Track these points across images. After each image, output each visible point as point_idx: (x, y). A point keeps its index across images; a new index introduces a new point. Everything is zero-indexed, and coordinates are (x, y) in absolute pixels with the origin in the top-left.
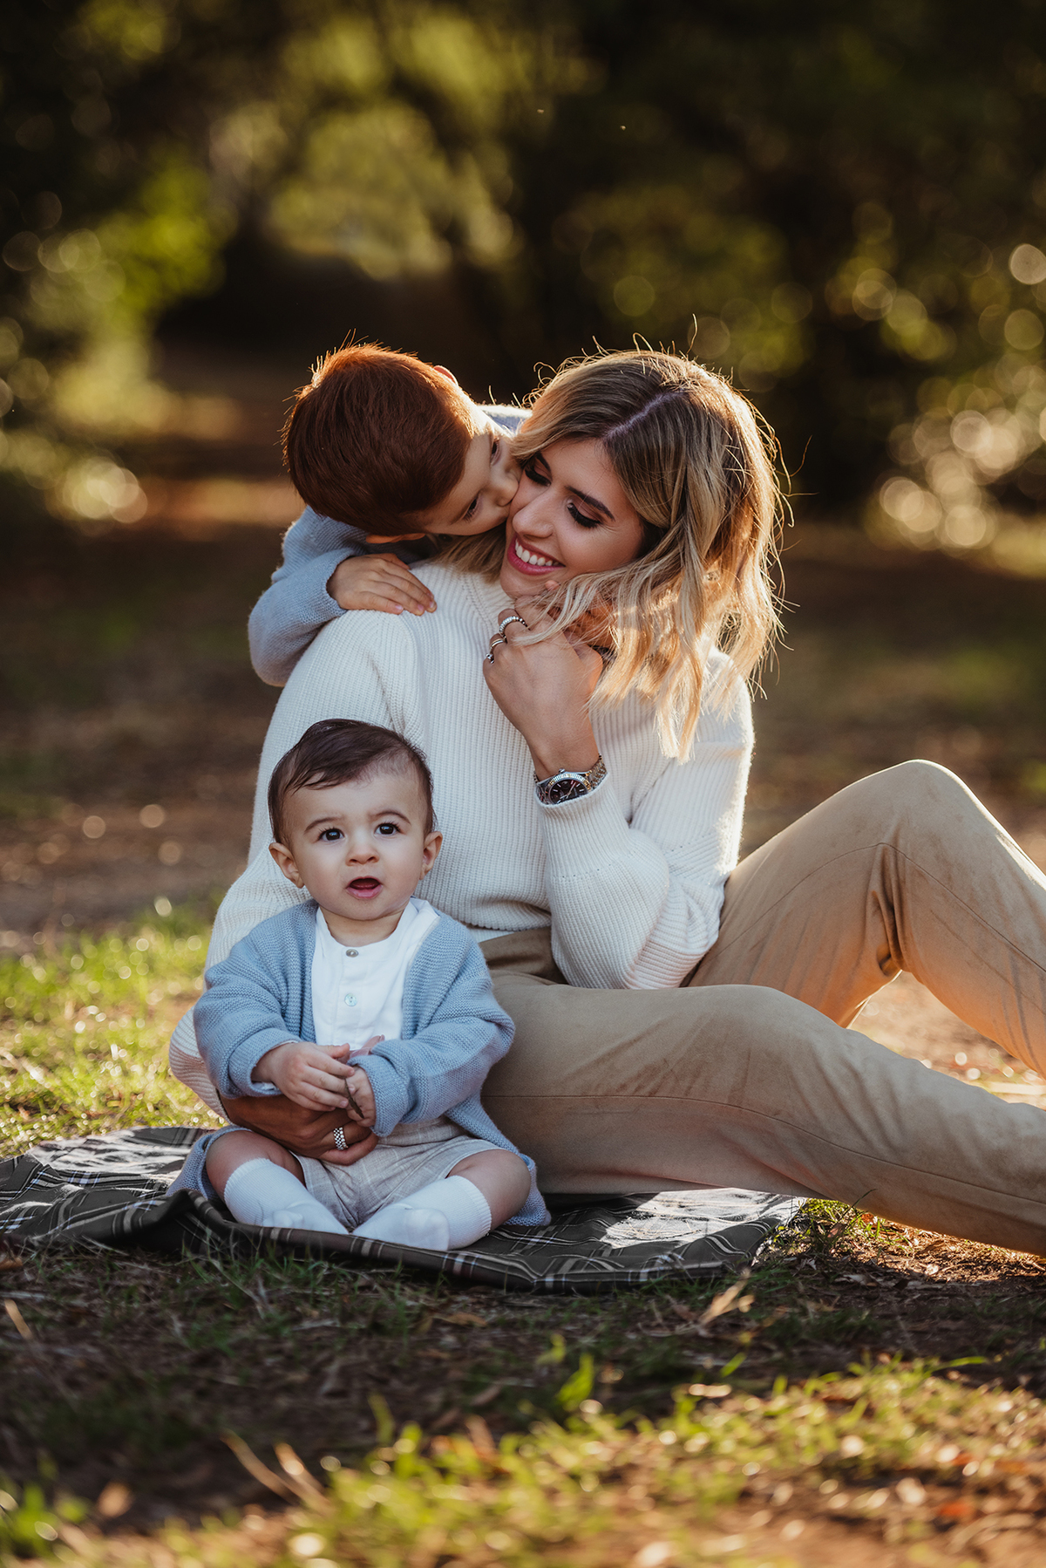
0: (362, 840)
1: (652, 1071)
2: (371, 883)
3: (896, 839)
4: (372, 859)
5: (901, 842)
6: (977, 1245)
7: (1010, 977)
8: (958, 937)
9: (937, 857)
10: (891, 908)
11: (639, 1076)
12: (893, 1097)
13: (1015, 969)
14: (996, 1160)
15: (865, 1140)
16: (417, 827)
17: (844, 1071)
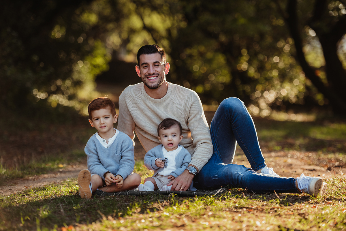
4: (172, 140)
16: (179, 135)
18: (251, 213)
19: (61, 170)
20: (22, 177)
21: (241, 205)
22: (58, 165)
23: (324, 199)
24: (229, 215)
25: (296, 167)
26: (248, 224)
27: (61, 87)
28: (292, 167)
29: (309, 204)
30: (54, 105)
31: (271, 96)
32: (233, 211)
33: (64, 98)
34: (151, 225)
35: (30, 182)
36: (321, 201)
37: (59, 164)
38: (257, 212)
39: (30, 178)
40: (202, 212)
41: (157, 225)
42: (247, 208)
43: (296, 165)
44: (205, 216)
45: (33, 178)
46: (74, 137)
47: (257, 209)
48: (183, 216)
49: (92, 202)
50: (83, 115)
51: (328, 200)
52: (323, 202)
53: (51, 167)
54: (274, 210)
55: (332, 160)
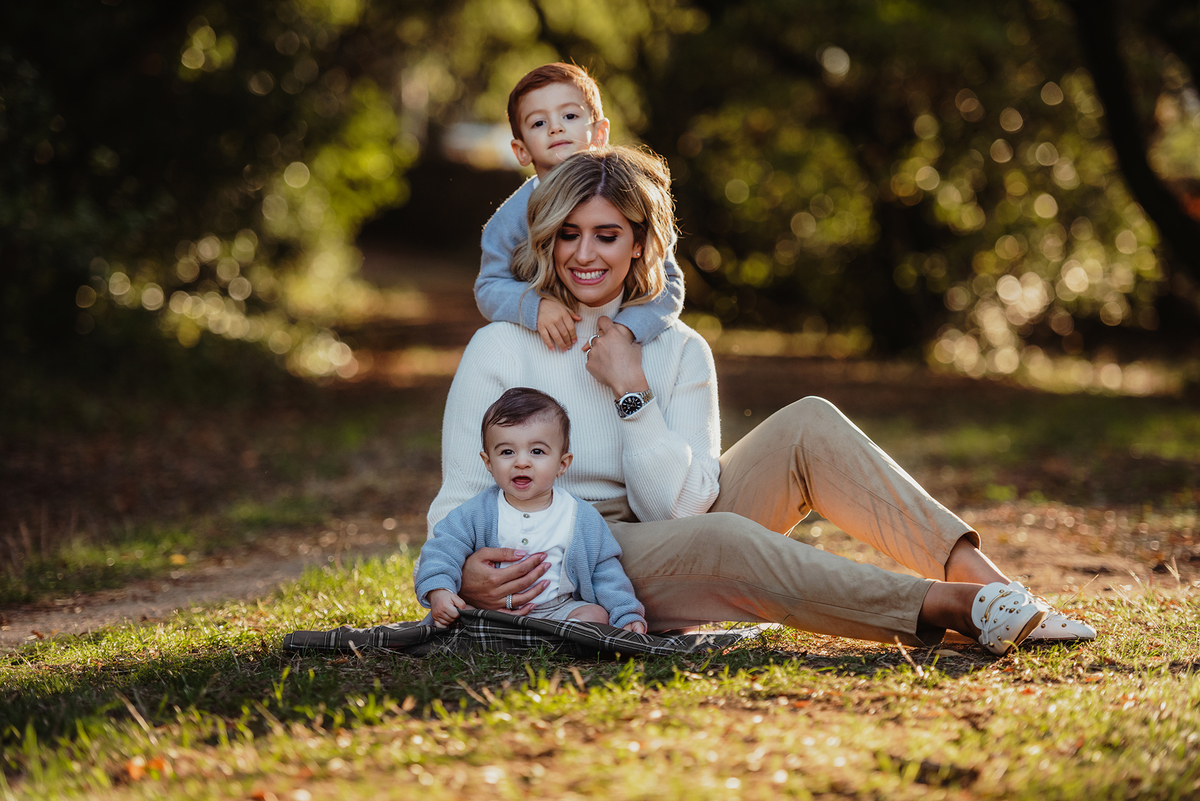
0: (523, 457)
1: (671, 562)
2: (527, 479)
3: (802, 441)
4: (528, 467)
5: (805, 443)
6: (848, 640)
7: (871, 509)
8: (841, 491)
9: (825, 450)
10: (803, 479)
11: (665, 565)
12: (798, 564)
13: (874, 505)
14: (853, 593)
15: (785, 588)
16: (556, 451)
17: (772, 552)
18: (802, 712)
19: (175, 575)
20: (28, 600)
21: (773, 688)
22: (168, 556)
23: (1078, 665)
24: (721, 720)
25: (1038, 560)
26: (777, 746)
27: (216, 266)
28: (1023, 560)
29: (1018, 683)
30: (188, 335)
31: (1025, 296)
32: (739, 706)
33: (228, 309)
34: (439, 751)
35: (54, 615)
36: (1063, 672)
37: (172, 554)
38: (823, 709)
39: (59, 602)
40: (629, 710)
41: (460, 754)
42: (790, 697)
43: (1038, 553)
44: (635, 724)
45: (70, 602)
46: (250, 458)
47: (828, 701)
48: (560, 723)
49: (257, 680)
50: (301, 374)
51: (1093, 669)
52: (1070, 676)
53: (139, 565)
54: (885, 703)
55: (1186, 537)
